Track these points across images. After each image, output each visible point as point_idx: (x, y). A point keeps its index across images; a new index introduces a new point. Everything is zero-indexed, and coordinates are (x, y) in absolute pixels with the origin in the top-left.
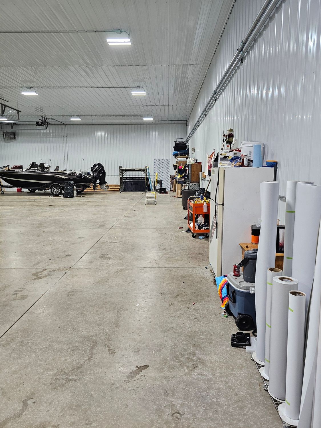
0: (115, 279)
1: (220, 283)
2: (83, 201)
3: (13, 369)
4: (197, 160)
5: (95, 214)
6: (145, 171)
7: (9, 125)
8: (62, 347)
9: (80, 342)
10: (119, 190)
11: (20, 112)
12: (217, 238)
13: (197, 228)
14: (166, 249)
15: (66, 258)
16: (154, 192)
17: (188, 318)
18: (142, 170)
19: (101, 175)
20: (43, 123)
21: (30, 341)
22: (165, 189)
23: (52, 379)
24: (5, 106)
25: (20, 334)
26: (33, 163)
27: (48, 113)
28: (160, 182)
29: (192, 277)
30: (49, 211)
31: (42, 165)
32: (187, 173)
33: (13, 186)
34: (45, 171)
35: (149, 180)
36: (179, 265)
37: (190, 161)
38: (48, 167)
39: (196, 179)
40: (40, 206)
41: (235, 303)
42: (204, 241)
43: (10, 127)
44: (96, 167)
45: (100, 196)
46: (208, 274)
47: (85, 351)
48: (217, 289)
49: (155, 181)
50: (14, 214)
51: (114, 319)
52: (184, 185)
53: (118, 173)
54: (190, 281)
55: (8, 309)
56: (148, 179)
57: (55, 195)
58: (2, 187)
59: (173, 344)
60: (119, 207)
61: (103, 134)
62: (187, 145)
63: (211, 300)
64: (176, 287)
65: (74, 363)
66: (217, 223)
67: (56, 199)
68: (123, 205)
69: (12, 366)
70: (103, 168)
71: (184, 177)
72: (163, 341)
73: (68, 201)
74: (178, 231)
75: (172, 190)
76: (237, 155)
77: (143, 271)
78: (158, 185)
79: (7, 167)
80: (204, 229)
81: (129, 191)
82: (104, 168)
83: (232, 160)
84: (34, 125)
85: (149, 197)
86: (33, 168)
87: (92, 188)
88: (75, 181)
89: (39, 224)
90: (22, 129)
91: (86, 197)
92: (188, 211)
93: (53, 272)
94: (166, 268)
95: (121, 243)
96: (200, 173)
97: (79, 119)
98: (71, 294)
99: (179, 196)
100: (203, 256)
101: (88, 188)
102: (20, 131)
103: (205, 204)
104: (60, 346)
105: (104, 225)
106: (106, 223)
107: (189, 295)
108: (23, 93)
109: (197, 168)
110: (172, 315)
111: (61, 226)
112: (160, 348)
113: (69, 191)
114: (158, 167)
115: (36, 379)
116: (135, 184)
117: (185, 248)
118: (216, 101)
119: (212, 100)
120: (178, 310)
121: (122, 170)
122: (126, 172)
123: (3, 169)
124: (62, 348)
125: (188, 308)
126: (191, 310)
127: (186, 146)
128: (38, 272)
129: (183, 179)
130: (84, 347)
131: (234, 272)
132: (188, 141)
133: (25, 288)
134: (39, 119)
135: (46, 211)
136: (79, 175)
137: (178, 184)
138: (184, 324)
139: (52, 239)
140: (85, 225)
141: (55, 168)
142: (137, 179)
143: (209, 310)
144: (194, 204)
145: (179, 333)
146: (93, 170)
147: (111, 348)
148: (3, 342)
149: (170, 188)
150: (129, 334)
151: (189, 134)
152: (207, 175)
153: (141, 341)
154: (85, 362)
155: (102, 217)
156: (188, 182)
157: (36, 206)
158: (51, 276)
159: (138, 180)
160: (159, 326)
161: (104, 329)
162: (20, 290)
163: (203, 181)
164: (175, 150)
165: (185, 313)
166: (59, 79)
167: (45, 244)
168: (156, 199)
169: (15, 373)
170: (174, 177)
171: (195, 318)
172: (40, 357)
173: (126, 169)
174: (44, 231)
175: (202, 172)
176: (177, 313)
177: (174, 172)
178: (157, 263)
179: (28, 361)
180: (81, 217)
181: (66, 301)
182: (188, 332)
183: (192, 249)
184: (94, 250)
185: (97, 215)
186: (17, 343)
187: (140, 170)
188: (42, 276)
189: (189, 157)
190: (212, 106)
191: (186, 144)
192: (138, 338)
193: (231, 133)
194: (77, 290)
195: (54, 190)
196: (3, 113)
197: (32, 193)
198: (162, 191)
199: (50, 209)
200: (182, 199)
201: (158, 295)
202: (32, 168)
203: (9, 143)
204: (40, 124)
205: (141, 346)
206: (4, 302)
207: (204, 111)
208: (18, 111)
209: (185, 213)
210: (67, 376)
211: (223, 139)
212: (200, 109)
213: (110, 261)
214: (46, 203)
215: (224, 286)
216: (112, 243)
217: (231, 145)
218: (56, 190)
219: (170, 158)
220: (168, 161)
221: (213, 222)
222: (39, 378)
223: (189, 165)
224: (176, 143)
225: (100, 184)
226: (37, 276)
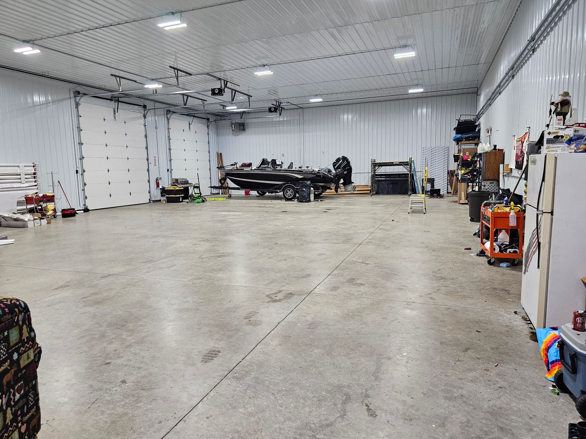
0: (370, 313)
1: (545, 338)
2: (322, 207)
3: (249, 410)
4: (495, 146)
5: (338, 224)
6: (408, 165)
7: (237, 114)
8: (305, 393)
9: (328, 391)
10: (369, 192)
11: (251, 96)
12: (539, 266)
13: (497, 250)
14: (445, 279)
15: (305, 279)
16: (423, 195)
17: (488, 385)
18: (404, 164)
19: (345, 172)
20: (276, 109)
21: (267, 379)
22: (439, 190)
23: (294, 432)
24: (236, 91)
25: (255, 368)
26: (264, 159)
27: (283, 95)
28: (431, 181)
29: (492, 324)
30: (282, 218)
31: (274, 162)
32: (478, 166)
33: (241, 188)
34: (277, 169)
35: (415, 177)
36: (468, 304)
37: (484, 147)
38: (281, 164)
39: (494, 175)
40: (271, 212)
41: (576, 373)
42: (509, 271)
43: (239, 116)
44: (340, 162)
45: (343, 200)
46: (518, 322)
47: (335, 404)
48: (539, 347)
49: (423, 180)
50: (243, 221)
51: (372, 369)
52: (470, 184)
53: (368, 168)
54: (488, 329)
55: (240, 335)
56: (412, 176)
57: (287, 199)
58: (229, 189)
59: (464, 419)
60: (371, 216)
61: (350, 117)
62: (477, 124)
63: (527, 363)
64: (464, 336)
65: (322, 418)
66: (539, 244)
67: (289, 203)
68: (375, 213)
69: (248, 406)
70: (348, 163)
71: (471, 172)
72: (447, 412)
73: (304, 206)
74: (464, 253)
75: (451, 193)
76: (580, 133)
77: (410, 307)
78: (428, 184)
79: (235, 165)
80: (510, 252)
81: (383, 194)
82: (350, 162)
83: (570, 141)
84: (266, 111)
85: (414, 203)
86: (264, 166)
87: (333, 190)
88: (313, 180)
89: (271, 234)
90: (252, 118)
91: (325, 202)
92: (482, 223)
93: (290, 295)
94: (446, 307)
95: (375, 265)
96: (501, 166)
97: (320, 100)
98: (313, 327)
99: (461, 202)
100: (509, 294)
101: (328, 191)
102: (250, 121)
103: (512, 213)
104: (303, 391)
105: (351, 239)
106: (353, 236)
107: (487, 350)
108: (256, 73)
109: (495, 158)
110: (460, 376)
111: (297, 238)
112: (444, 422)
113: (305, 194)
114: (428, 159)
115: (276, 428)
116: (393, 184)
117: (477, 280)
118: (533, 52)
119: (527, 51)
120: (471, 370)
121: (375, 165)
122: (380, 167)
123: (231, 168)
124: (306, 395)
125: (487, 370)
126: (492, 374)
127: (477, 126)
128: (273, 293)
129: (469, 175)
130: (333, 399)
131: (575, 323)
132: (479, 119)
133: (258, 311)
134: (272, 104)
135: (278, 219)
136: (318, 173)
137: (462, 182)
138: (481, 394)
139: (286, 254)
140: (327, 238)
141: (289, 165)
142: (397, 177)
143: (524, 378)
144: (493, 213)
145: (473, 405)
146: (336, 166)
147: (370, 408)
148: (237, 375)
149: (447, 190)
150: (395, 394)
151: (481, 107)
152: (514, 168)
153: (413, 406)
154: (336, 420)
155: (348, 228)
156: (479, 180)
157: (266, 212)
158: (288, 300)
159: (398, 179)
160: (441, 389)
161: (359, 379)
162: (253, 314)
163: (506, 178)
164: (457, 133)
165: (482, 376)
166: (299, 49)
167: (279, 259)
168: (425, 205)
169: (252, 416)
170: (454, 173)
171: (500, 387)
172: (280, 402)
173: (380, 163)
174: (277, 243)
175: (503, 163)
176: (469, 375)
177: (453, 166)
178: (431, 298)
179: (265, 403)
180: (321, 228)
181: (307, 335)
182: (489, 407)
183: (489, 282)
184: (340, 271)
185: (340, 226)
186: (253, 379)
187: (401, 164)
188: (277, 298)
189: (481, 142)
190: (526, 61)
191: (475, 123)
192: (409, 401)
193: (565, 98)
194: (321, 322)
195: (287, 192)
196: (233, 100)
197: (261, 196)
198: (435, 193)
199: (283, 216)
200: (467, 207)
201: (436, 344)
202: (262, 166)
203: (237, 135)
204: (273, 109)
205: (414, 413)
206: (236, 326)
207: (511, 70)
208: (249, 96)
209: (476, 227)
210: (313, 433)
211: (551, 109)
212: (503, 68)
213: (362, 288)
214: (277, 208)
215: (552, 344)
216: (363, 264)
217: (565, 119)
218: (289, 193)
219: (447, 145)
220: (445, 149)
221: (531, 241)
222: (280, 428)
223: (481, 154)
224: (459, 122)
225: (344, 184)
226: (271, 298)
